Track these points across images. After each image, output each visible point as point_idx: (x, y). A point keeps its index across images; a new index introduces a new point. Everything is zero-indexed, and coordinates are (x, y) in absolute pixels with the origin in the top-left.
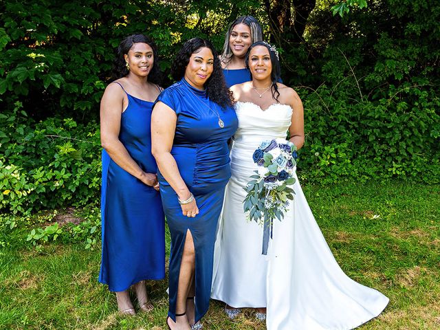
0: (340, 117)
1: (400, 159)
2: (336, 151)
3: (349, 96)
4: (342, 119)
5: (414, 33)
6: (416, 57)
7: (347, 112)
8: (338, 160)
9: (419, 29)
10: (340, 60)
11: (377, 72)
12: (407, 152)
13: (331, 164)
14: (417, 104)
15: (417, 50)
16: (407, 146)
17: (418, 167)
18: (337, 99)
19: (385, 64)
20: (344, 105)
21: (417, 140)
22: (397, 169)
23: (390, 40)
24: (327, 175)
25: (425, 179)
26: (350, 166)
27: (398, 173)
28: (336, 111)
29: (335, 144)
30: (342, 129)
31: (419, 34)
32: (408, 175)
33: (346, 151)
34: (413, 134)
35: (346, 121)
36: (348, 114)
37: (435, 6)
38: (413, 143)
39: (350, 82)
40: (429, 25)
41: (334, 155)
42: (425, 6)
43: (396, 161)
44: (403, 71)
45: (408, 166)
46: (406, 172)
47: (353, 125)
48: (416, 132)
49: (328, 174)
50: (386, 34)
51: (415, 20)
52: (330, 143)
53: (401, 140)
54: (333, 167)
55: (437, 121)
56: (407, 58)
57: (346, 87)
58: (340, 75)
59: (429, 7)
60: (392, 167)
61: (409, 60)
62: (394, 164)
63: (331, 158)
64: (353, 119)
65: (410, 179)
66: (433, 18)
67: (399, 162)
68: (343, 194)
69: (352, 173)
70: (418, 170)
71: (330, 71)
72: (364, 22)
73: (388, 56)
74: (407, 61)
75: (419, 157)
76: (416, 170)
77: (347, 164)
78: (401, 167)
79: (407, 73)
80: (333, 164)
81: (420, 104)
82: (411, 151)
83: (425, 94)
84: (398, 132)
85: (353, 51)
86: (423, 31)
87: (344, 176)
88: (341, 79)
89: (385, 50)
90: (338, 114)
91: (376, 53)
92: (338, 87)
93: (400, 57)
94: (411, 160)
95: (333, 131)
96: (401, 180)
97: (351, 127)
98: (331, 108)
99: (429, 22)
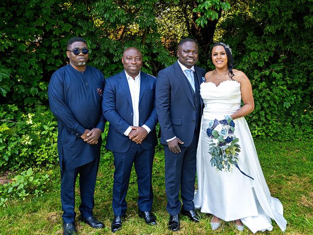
1: (261, 124)
5: (270, 33)
6: (273, 49)
9: (274, 29)
12: (266, 119)
14: (274, 83)
15: (274, 44)
16: (266, 114)
17: (274, 129)
19: (250, 56)
21: (273, 109)
22: (258, 131)
23: (255, 37)
25: (280, 138)
27: (260, 134)
31: (274, 33)
32: (267, 135)
34: (270, 105)
37: (285, 11)
38: (270, 111)
40: (282, 26)
43: (258, 125)
44: (264, 59)
45: (267, 128)
46: (265, 133)
48: (272, 103)
50: (252, 33)
51: (271, 22)
53: (261, 110)
55: (288, 95)
56: (267, 50)
59: (280, 12)
60: (255, 130)
61: (269, 51)
62: (257, 128)
65: (269, 138)
67: (260, 126)
70: (274, 131)
73: (252, 49)
74: (267, 52)
75: (275, 122)
76: (273, 132)
78: (261, 130)
79: (267, 60)
81: (277, 83)
82: (269, 117)
83: (280, 75)
84: (258, 104)
86: (277, 30)
89: (250, 45)
91: (245, 47)
93: (262, 49)
94: (269, 124)
96: (262, 139)
99: (281, 24)
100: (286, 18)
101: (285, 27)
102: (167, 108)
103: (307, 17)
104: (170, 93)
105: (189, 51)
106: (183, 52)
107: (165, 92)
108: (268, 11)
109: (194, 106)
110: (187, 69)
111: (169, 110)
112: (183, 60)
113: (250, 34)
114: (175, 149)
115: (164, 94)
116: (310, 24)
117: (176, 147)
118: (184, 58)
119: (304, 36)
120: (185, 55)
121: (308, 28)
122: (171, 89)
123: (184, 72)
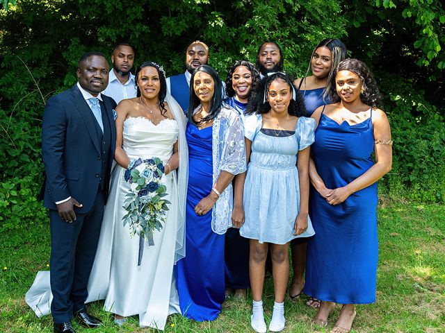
0: (22, 144)
2: (18, 188)
3: (35, 116)
4: (24, 146)
5: (108, 39)
7: (32, 138)
8: (21, 198)
9: (114, 34)
10: (23, 72)
11: (68, 86)
13: (11, 204)
18: (19, 121)
19: (76, 76)
20: (27, 129)
23: (83, 47)
24: (6, 218)
26: (35, 205)
28: (17, 137)
29: (16, 178)
30: (25, 158)
31: (114, 40)
33: (31, 186)
35: (29, 148)
36: (33, 140)
37: (132, 7)
39: (35, 98)
40: (126, 30)
41: (14, 193)
42: (120, 6)
47: (39, 153)
49: (8, 218)
50: (77, 39)
51: (109, 23)
52: (11, 177)
54: (14, 208)
57: (31, 105)
58: (23, 89)
59: (124, 8)
63: (11, 196)
64: (39, 145)
66: (130, 22)
68: (25, 243)
69: (39, 214)
71: (10, 85)
72: (52, 25)
77: (32, 202)
80: (14, 204)
85: (39, 60)
86: (118, 37)
87: (28, 218)
88: (24, 95)
89: (75, 59)
90: (20, 139)
91: (65, 62)
92: (21, 104)
95: (14, 161)
97: (36, 155)
98: (12, 133)
99: (124, 26)
100: (133, 17)
101: (131, 31)
102: (61, 153)
103: (166, 18)
104: (66, 131)
105: (95, 69)
106: (86, 71)
107: (59, 129)
108: (105, 3)
109: (100, 153)
110: (92, 97)
111: (63, 157)
112: (85, 82)
113: (75, 41)
114: (69, 216)
115: (56, 133)
116: (169, 29)
117: (70, 212)
118: (87, 79)
119: (158, 49)
120: (90, 75)
121: (167, 35)
122: (67, 125)
123: (88, 102)
